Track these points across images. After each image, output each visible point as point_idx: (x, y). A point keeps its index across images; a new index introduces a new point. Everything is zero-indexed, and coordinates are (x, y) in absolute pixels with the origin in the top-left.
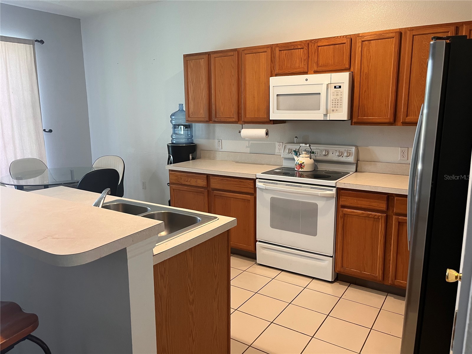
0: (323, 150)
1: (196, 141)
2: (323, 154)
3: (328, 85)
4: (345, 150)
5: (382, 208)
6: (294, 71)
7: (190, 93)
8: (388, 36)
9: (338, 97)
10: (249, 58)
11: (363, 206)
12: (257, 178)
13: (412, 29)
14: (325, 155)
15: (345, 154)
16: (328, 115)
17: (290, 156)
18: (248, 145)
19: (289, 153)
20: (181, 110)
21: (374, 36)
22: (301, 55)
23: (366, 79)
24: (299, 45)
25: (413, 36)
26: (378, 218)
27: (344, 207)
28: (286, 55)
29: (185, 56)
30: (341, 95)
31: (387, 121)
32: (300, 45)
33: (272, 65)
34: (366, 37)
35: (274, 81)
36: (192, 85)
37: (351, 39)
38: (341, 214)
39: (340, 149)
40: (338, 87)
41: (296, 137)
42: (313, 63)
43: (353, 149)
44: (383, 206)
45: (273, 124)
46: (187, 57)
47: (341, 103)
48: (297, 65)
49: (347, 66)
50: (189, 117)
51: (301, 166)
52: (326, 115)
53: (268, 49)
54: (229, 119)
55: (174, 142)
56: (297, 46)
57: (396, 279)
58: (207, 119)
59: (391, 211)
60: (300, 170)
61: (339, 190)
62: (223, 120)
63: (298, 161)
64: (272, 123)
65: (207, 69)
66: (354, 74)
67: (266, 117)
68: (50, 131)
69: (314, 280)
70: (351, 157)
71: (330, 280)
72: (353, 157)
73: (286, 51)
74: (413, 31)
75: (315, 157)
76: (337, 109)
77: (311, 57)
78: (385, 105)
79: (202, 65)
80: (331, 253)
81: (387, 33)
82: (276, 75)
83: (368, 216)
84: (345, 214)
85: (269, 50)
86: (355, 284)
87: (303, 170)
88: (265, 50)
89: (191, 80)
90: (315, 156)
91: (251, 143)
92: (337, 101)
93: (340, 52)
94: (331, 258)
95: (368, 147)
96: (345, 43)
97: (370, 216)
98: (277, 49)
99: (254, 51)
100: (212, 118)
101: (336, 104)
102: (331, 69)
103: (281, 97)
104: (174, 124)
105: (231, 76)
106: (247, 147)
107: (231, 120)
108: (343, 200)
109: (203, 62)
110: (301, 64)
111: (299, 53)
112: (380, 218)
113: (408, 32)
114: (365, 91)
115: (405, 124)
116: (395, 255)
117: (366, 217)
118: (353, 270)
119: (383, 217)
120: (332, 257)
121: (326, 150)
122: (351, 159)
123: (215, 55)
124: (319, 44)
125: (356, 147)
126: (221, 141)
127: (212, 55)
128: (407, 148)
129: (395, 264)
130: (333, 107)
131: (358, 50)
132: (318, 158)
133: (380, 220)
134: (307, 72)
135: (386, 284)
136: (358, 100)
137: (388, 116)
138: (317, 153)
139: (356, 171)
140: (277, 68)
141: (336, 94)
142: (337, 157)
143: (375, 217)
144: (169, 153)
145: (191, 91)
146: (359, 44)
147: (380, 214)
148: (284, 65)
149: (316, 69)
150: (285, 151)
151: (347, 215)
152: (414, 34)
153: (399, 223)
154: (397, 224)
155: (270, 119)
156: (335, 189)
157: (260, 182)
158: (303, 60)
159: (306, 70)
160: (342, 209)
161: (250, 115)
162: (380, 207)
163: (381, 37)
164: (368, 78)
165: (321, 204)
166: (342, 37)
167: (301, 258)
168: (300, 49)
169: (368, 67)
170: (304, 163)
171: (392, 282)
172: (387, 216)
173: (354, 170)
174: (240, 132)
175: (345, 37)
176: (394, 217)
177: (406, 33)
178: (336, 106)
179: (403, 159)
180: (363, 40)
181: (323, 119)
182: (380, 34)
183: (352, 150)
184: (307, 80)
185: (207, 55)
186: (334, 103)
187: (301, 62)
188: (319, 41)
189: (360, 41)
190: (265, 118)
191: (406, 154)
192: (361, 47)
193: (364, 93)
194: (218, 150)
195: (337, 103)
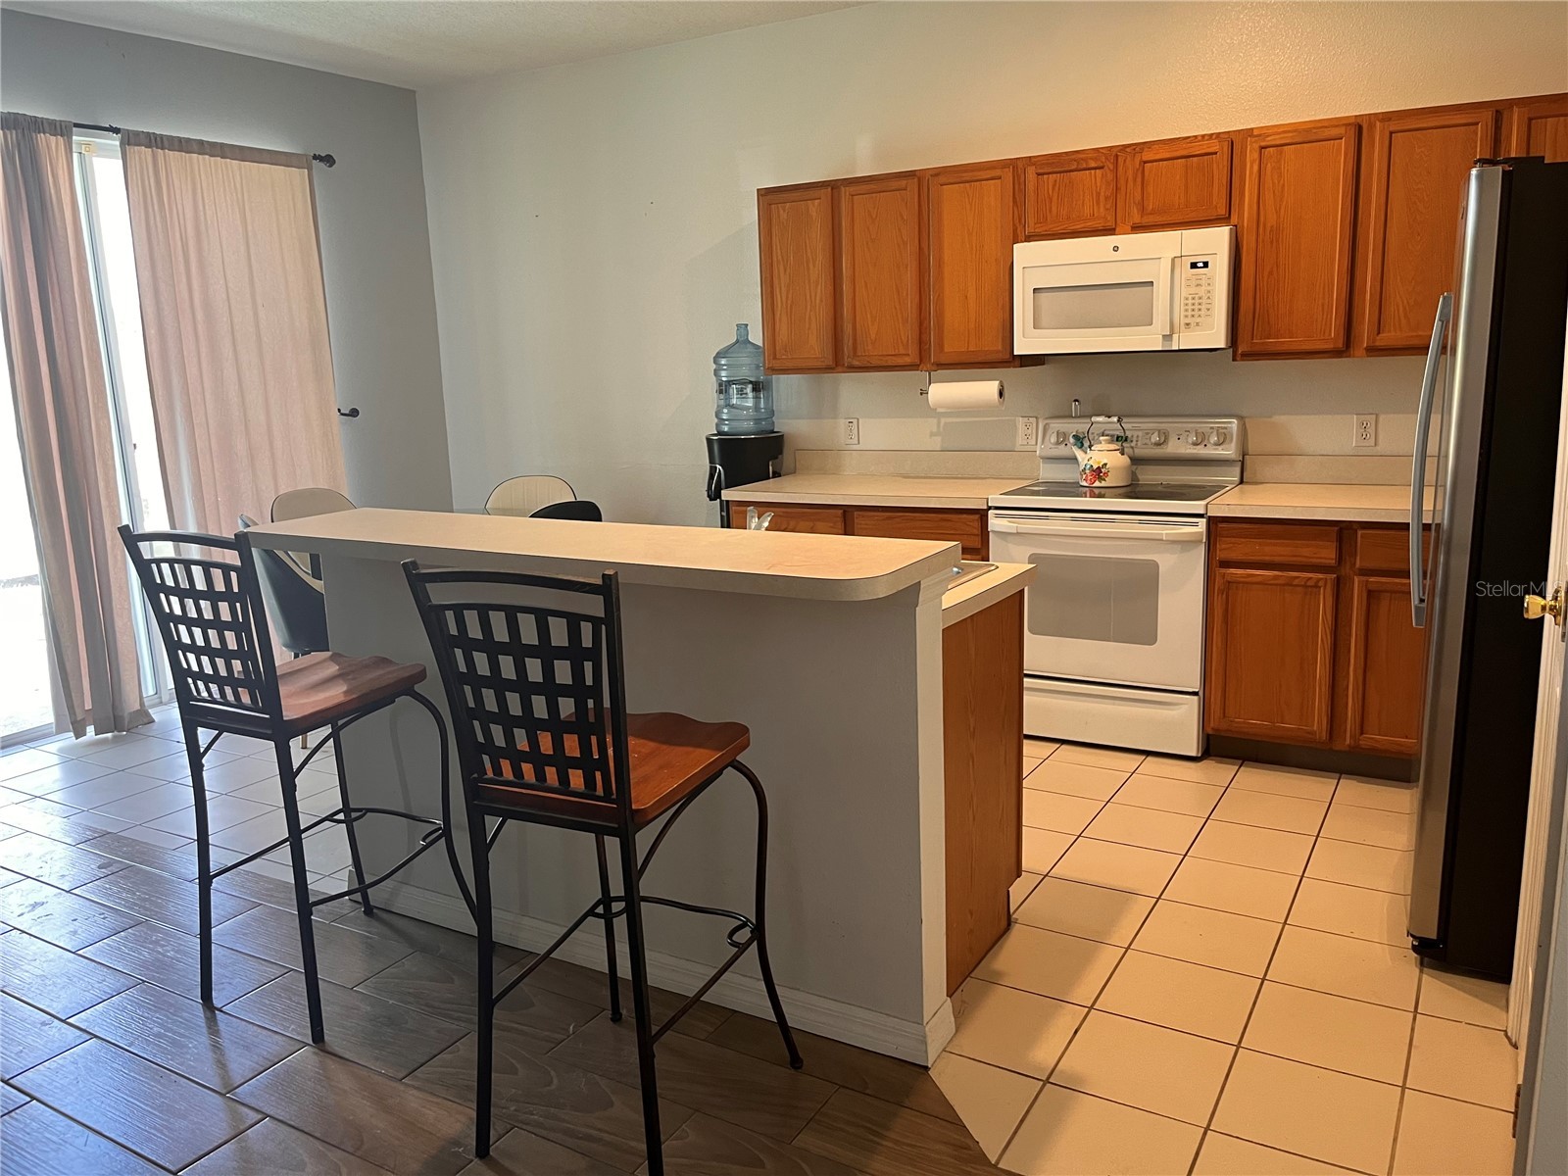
0: (1151, 432)
1: (782, 426)
2: (1153, 440)
3: (1173, 260)
4: (1212, 428)
5: (1325, 558)
6: (1078, 227)
7: (778, 293)
8: (1327, 133)
9: (1202, 291)
10: (951, 197)
11: (1277, 559)
12: (990, 508)
13: (1387, 117)
14: (1158, 444)
15: (1214, 439)
16: (1175, 336)
17: (1062, 451)
18: (935, 430)
19: (1058, 443)
20: (742, 341)
21: (1291, 134)
22: (1098, 184)
23: (1272, 242)
24: (1091, 159)
25: (1391, 133)
26: (1316, 586)
27: (1226, 564)
28: (1054, 186)
29: (763, 192)
30: (1209, 284)
31: (1330, 346)
32: (1095, 159)
33: (1016, 212)
34: (1269, 138)
35: (1024, 253)
36: (785, 271)
37: (1233, 143)
38: (1218, 583)
39: (1199, 425)
40: (1201, 265)
41: (1076, 400)
42: (1130, 207)
43: (1234, 424)
44: (1327, 553)
45: (1021, 367)
46: (769, 197)
47: (1209, 306)
48: (1087, 211)
49: (1222, 211)
50: (775, 358)
51: (1098, 473)
52: (1168, 338)
53: (1007, 170)
54: (893, 358)
55: (726, 429)
56: (1087, 163)
57: (1362, 733)
58: (830, 362)
59: (1348, 567)
60: (1097, 484)
61: (1214, 522)
62: (875, 362)
63: (1091, 462)
64: (1017, 362)
65: (830, 227)
66: (1239, 230)
67: (1000, 348)
68: (354, 413)
69: (1150, 759)
70: (1227, 446)
71: (1193, 753)
72: (1233, 445)
73: (1054, 175)
74: (1390, 123)
75: (1131, 450)
76: (1198, 320)
77: (1123, 189)
78: (1323, 305)
79: (814, 214)
80: (1196, 686)
81: (1326, 127)
82: (1028, 239)
83: (1289, 583)
84: (1229, 582)
85: (1008, 175)
86: (1256, 761)
87: (1103, 484)
88: (998, 172)
89: (780, 257)
90: (1132, 448)
91: (945, 423)
92: (1197, 301)
93: (1204, 175)
94: (1196, 698)
95: (1270, 417)
96: (1216, 153)
97: (1296, 582)
98: (1031, 172)
99: (967, 176)
100: (843, 358)
101: (1196, 307)
102: (1179, 218)
103: (1043, 296)
104: (724, 379)
105: (899, 246)
106: (932, 434)
107: (900, 361)
108: (1224, 546)
109: (816, 209)
110: (1099, 208)
111: (1091, 181)
112: (1321, 584)
113: (1378, 123)
114: (1271, 273)
115: (1373, 351)
116: (1360, 672)
117: (1284, 585)
118: (1252, 722)
119: (1329, 582)
120: (1195, 694)
121: (1159, 431)
122: (1229, 451)
123: (852, 189)
124: (1147, 156)
125: (1240, 418)
126: (855, 421)
127: (843, 189)
128: (1374, 416)
129: (1360, 696)
130: (1186, 316)
131: (1251, 169)
132: (1140, 452)
133: (1322, 589)
134: (1114, 229)
135: (1337, 749)
136: (1251, 294)
137: (1330, 335)
138: (1135, 439)
139: (1242, 482)
140: (1031, 221)
141: (1194, 283)
142: (1192, 447)
143: (1309, 583)
144: (712, 460)
145: (783, 285)
146: (1252, 155)
147: (1321, 576)
148: (1050, 211)
149: (1137, 219)
150: (1047, 438)
151: (1235, 585)
152: (1391, 129)
153: (1370, 593)
154: (1365, 595)
155: (1015, 353)
156: (1205, 520)
157: (998, 516)
158: (1102, 199)
159: (1111, 224)
160: (1223, 570)
161: (952, 347)
162: (1321, 558)
163: (1310, 135)
164: (1277, 241)
165: (1166, 561)
166: (1206, 138)
167: (1114, 704)
168: (1095, 168)
169: (1278, 212)
170: (1106, 464)
171: (1353, 743)
172: (1338, 579)
173: (1237, 479)
174: (924, 392)
175: (1214, 137)
176: (1356, 579)
177: (1371, 126)
178: (1196, 313)
179: (1366, 443)
180: (1263, 144)
181: (1160, 349)
182: (1308, 131)
183: (1231, 428)
184: (1116, 249)
185: (830, 189)
186: (1190, 307)
187: (1098, 203)
188: (1146, 149)
189: (1256, 146)
190: (998, 352)
191: (1371, 430)
192: (1257, 162)
193: (1269, 277)
194: (848, 447)
195: (1198, 307)
